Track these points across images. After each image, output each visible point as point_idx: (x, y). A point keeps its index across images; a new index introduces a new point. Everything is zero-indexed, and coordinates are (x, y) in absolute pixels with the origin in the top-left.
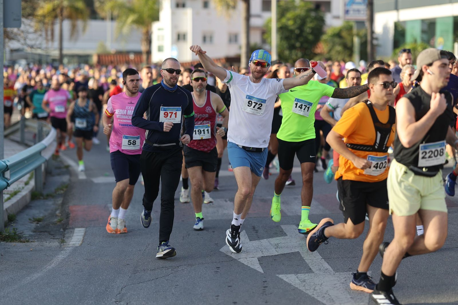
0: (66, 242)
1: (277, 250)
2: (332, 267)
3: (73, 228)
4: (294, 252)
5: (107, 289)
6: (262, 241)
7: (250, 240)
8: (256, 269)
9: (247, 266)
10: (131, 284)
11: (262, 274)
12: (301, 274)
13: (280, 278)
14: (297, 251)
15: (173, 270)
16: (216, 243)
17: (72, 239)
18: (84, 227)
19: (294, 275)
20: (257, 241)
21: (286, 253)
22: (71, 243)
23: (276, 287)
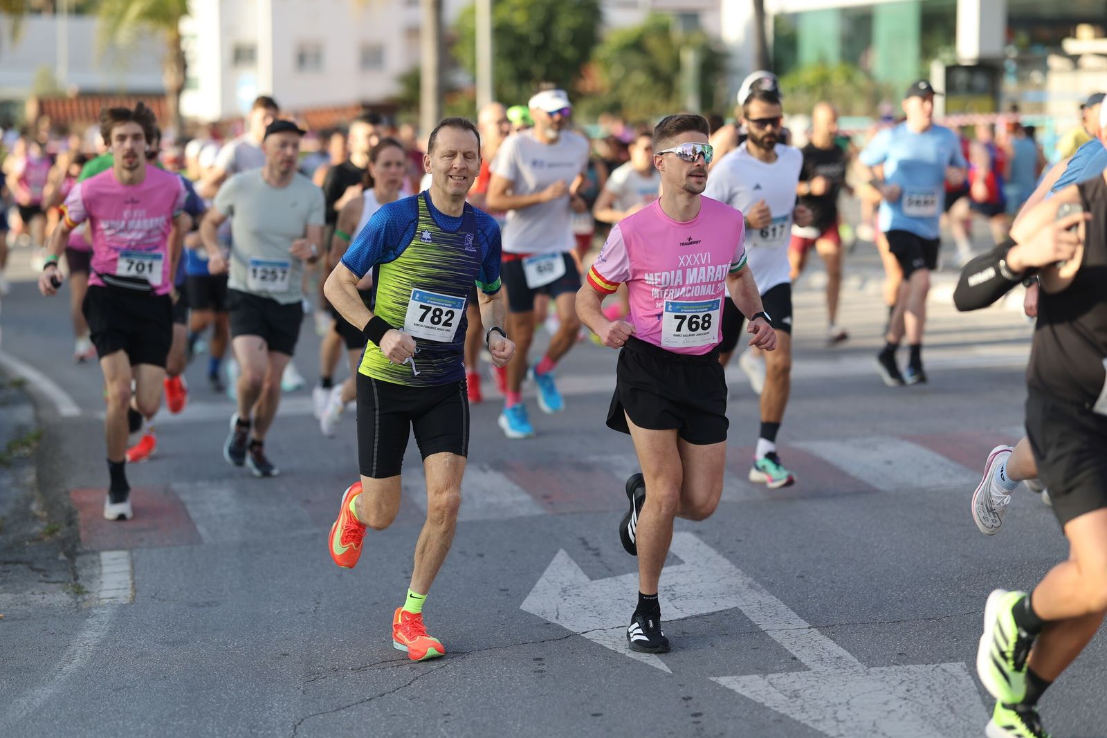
0: (87, 592)
1: (678, 603)
2: (851, 653)
3: (96, 552)
4: (727, 610)
5: (254, 730)
6: (623, 578)
7: (592, 578)
8: (645, 661)
9: (617, 652)
10: (317, 714)
11: (669, 676)
12: (779, 675)
13: (724, 686)
14: (731, 605)
15: (415, 668)
16: (502, 588)
17: (101, 582)
18: (123, 549)
19: (756, 677)
20: (609, 579)
21: (704, 612)
22: (102, 595)
23: (727, 715)
